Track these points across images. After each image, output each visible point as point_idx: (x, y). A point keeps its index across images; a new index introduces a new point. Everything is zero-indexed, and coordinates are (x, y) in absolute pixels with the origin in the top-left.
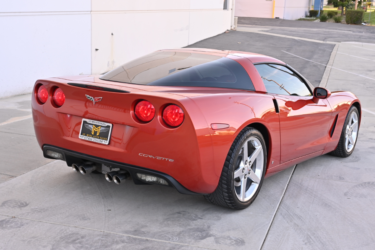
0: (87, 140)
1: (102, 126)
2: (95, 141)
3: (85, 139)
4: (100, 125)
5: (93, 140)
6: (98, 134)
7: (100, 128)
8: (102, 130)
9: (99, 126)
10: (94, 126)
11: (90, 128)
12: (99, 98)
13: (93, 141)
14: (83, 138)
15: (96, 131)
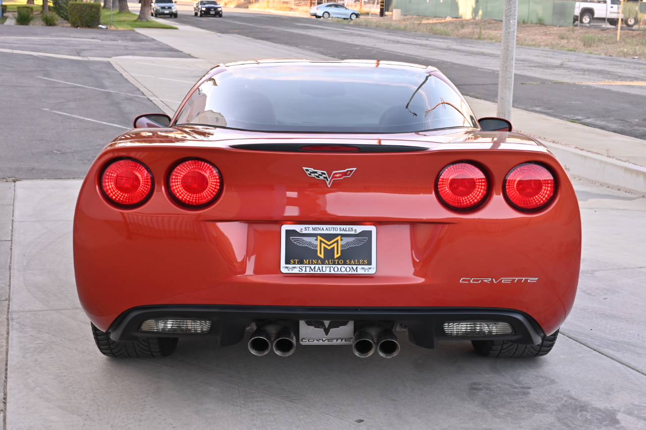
0: (308, 272)
1: (343, 235)
2: (332, 272)
3: (303, 272)
4: (338, 232)
5: (327, 269)
6: (339, 254)
7: (341, 240)
8: (348, 244)
9: (337, 235)
10: (319, 238)
11: (310, 243)
12: (348, 171)
13: (328, 272)
14: (296, 271)
15: (329, 248)
